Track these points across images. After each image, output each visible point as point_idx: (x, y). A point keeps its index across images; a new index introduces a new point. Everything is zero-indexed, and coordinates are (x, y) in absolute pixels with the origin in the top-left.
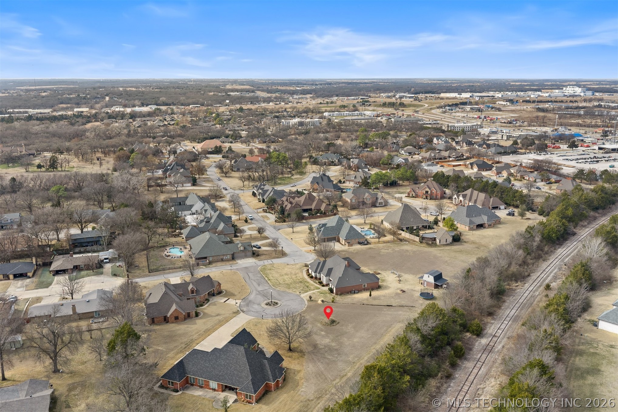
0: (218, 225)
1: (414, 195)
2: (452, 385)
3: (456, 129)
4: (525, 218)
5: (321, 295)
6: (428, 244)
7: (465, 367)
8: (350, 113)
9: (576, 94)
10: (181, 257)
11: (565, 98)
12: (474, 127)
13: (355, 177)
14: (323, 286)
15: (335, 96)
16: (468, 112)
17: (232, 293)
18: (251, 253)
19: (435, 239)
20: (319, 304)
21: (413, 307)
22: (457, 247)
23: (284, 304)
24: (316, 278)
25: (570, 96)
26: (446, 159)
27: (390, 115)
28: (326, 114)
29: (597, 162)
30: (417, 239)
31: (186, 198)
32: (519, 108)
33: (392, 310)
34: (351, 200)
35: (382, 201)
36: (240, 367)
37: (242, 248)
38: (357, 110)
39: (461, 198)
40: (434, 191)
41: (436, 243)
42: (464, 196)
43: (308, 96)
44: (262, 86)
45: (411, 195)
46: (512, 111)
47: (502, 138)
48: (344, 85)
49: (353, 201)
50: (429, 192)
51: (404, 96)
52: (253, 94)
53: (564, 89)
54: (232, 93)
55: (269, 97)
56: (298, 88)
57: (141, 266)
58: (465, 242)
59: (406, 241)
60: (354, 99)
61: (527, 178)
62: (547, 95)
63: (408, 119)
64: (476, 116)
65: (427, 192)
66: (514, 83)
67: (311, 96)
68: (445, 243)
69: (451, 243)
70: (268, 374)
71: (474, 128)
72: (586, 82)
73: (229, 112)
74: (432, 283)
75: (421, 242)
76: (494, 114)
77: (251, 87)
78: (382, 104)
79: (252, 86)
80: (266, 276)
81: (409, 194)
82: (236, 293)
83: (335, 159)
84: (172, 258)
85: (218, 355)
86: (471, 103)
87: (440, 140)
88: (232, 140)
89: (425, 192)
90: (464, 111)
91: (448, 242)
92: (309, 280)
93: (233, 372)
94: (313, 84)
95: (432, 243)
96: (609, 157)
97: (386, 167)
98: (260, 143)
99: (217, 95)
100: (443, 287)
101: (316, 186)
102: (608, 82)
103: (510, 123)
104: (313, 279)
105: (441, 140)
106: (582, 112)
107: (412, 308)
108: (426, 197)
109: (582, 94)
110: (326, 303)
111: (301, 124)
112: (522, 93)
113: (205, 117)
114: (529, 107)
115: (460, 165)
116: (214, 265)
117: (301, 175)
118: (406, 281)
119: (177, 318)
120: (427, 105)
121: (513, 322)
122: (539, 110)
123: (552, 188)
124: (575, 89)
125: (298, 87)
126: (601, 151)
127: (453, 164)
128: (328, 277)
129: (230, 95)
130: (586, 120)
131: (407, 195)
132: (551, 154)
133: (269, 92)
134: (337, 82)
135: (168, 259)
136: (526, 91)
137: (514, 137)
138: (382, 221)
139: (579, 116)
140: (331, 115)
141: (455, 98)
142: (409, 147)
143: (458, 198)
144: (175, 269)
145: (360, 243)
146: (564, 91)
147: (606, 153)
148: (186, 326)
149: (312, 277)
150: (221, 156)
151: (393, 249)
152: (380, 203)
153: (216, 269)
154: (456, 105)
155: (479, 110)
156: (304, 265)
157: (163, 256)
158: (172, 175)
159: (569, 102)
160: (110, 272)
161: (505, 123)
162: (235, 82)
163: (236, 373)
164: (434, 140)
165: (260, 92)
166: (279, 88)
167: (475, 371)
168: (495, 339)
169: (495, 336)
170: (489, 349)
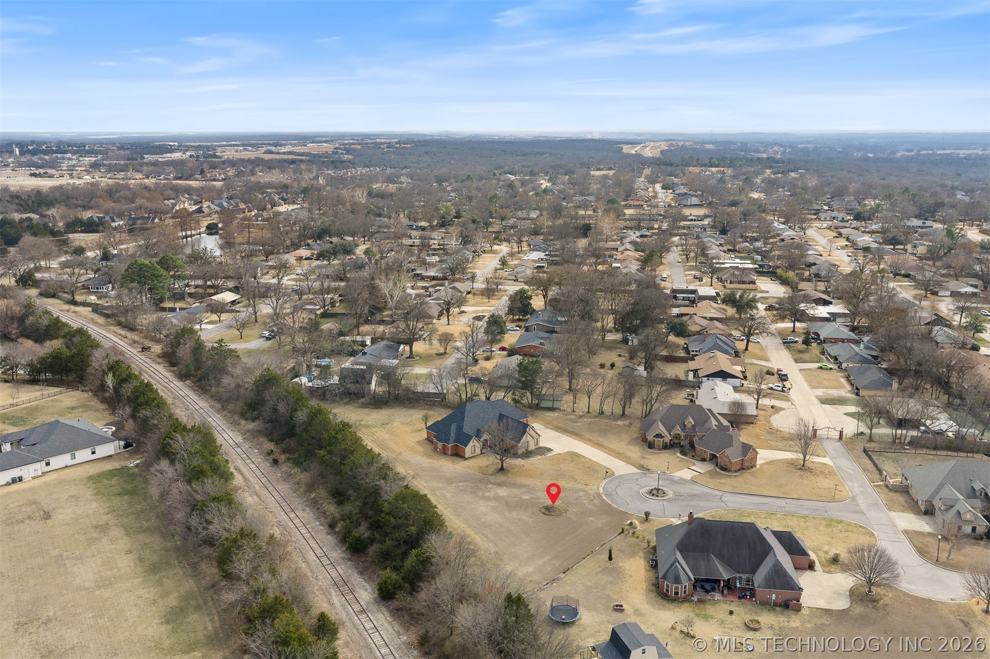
167: (319, 552)
168: (357, 608)
169: (363, 611)
170: (343, 587)
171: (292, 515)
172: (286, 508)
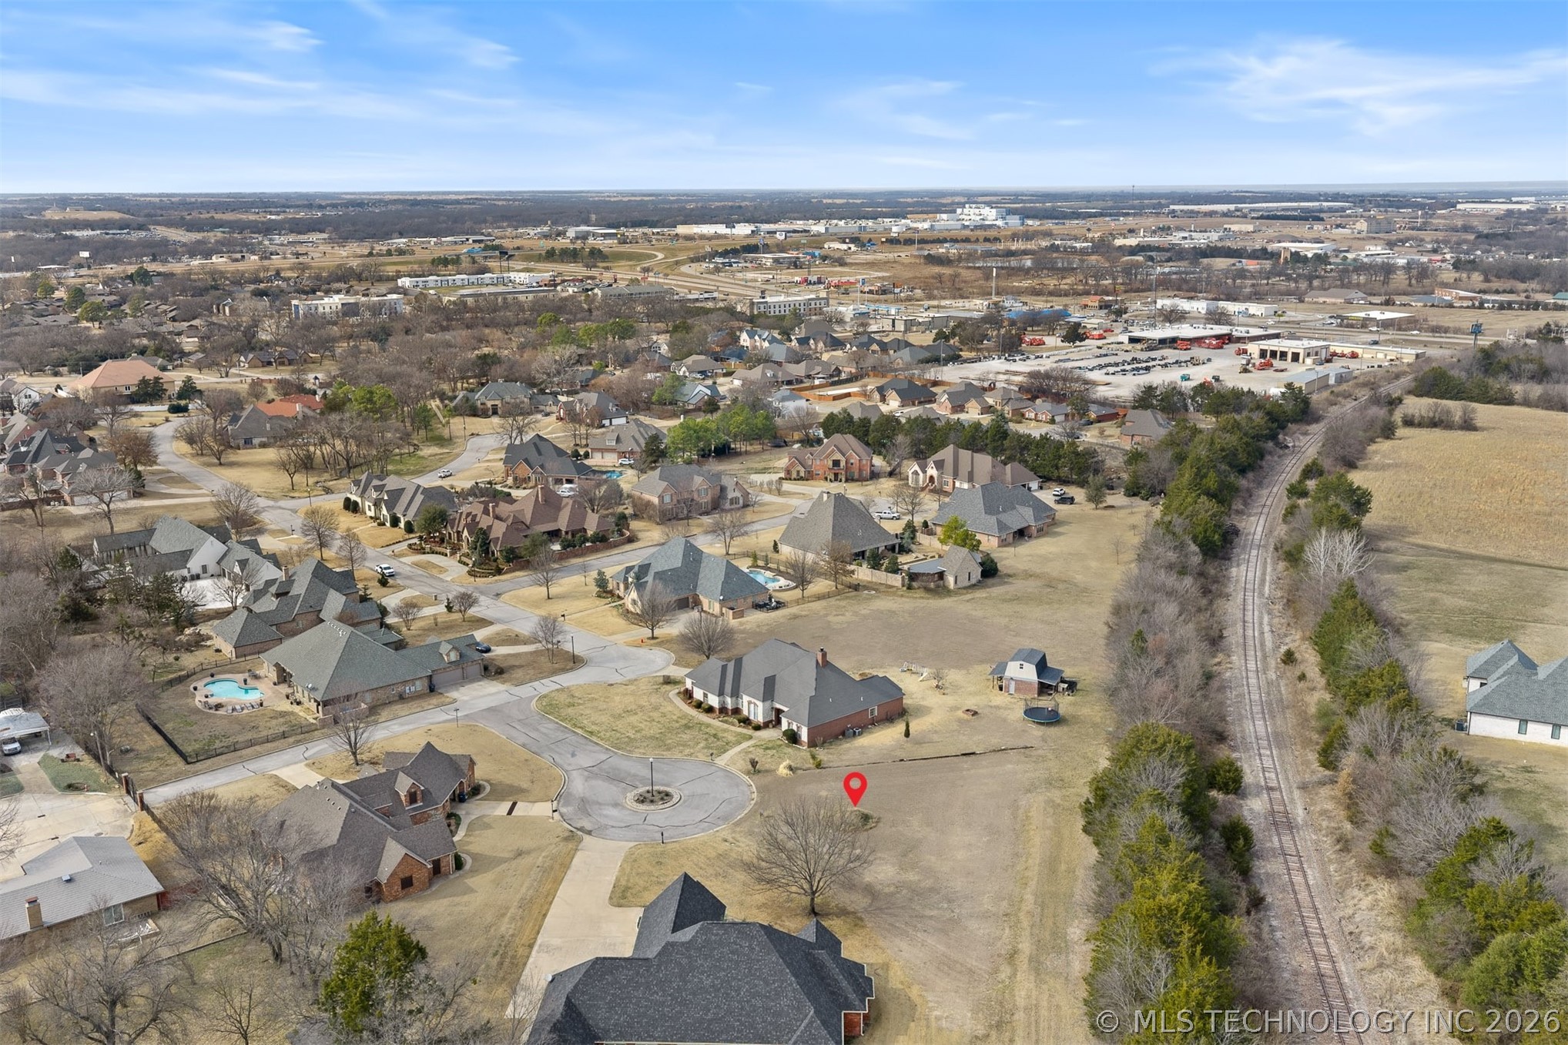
0: (322, 600)
1: (802, 474)
2: (1274, 923)
3: (772, 310)
4: (1105, 505)
5: (768, 751)
6: (927, 590)
7: (1267, 874)
8: (473, 278)
9: (987, 223)
10: (261, 705)
11: (967, 233)
12: (813, 303)
13: (618, 440)
14: (757, 728)
15: (396, 235)
16: (769, 269)
17: (511, 786)
18: (476, 669)
19: (941, 575)
20: (785, 780)
21: (1026, 748)
22: (996, 590)
23: (686, 792)
24: (723, 710)
25: (976, 227)
26: (802, 382)
27: (582, 281)
28: (405, 282)
29: (1148, 369)
30: (896, 580)
31: (150, 532)
32: (880, 256)
33: (984, 763)
34: (661, 497)
35: (737, 494)
36: (767, 983)
37: (454, 656)
38: (484, 270)
39: (932, 471)
40: (855, 459)
41: (945, 588)
42: (939, 465)
43: (314, 237)
44: (159, 212)
45: (794, 475)
46: (872, 265)
47: (894, 326)
48: (400, 207)
49: (667, 499)
50: (843, 464)
51: (588, 233)
52: (144, 233)
53: (959, 211)
54: (77, 233)
55: (199, 242)
56: (273, 217)
57: (141, 747)
58: (1010, 576)
59: (866, 588)
60: (456, 243)
61: (1032, 415)
62: (926, 225)
63: (635, 289)
64: (797, 279)
65: (836, 463)
66: (830, 201)
67: (325, 236)
68: (967, 583)
69: (979, 582)
70: (840, 988)
71: (813, 306)
72: (986, 195)
73: (105, 284)
74: (1030, 684)
75: (910, 588)
76: (834, 274)
77: (127, 216)
78: (543, 253)
79: (128, 212)
80: (575, 725)
81: (788, 472)
82: (525, 785)
83: (522, 397)
84: (234, 710)
85: (684, 961)
86: (767, 248)
87: (757, 337)
88: (165, 363)
89: (830, 463)
90: (760, 267)
91: (973, 581)
92: (704, 718)
93: (748, 1002)
94: (310, 206)
95: (938, 586)
96: (1163, 358)
97: (667, 411)
98: (252, 366)
99: (30, 239)
100: (1060, 689)
101: (523, 470)
102: (1032, 195)
103: (884, 292)
104: (714, 715)
105: (760, 336)
106: (1028, 263)
107: (1027, 751)
108: (836, 475)
109: (1000, 223)
110: (800, 772)
111: (349, 310)
112: (870, 223)
113: (33, 301)
114: (903, 255)
115: (848, 395)
116: (385, 714)
117: (442, 446)
118: (956, 688)
119: (407, 883)
120: (660, 256)
121: (1279, 747)
122: (931, 260)
123: (1106, 433)
124: (983, 211)
125: (271, 213)
126: (1139, 346)
127: (830, 393)
128: (768, 703)
129: (72, 237)
130: (1046, 281)
131: (782, 475)
132: (1037, 357)
133: (191, 227)
134: (380, 201)
135: (222, 717)
136: (876, 219)
137: (920, 324)
138: (776, 545)
139: (1026, 272)
140: (421, 284)
141: (717, 236)
142: (695, 357)
143: (924, 472)
144: (268, 741)
145: (758, 606)
146: (961, 217)
147: (1150, 349)
148: (445, 902)
149: (710, 710)
150: (166, 407)
151: (856, 614)
152: (732, 500)
153: (402, 725)
154: (735, 252)
155: (796, 264)
156: (661, 680)
157: (197, 711)
158: (58, 470)
159: (981, 240)
160: (49, 782)
161: (871, 292)
162: (64, 201)
163: (759, 1004)
164: (742, 339)
165: (164, 228)
166: (218, 216)
167: (1298, 879)
168: (1276, 795)
169: (1270, 789)
170: (1282, 822)
171: (1325, 966)
172: (1334, 991)
